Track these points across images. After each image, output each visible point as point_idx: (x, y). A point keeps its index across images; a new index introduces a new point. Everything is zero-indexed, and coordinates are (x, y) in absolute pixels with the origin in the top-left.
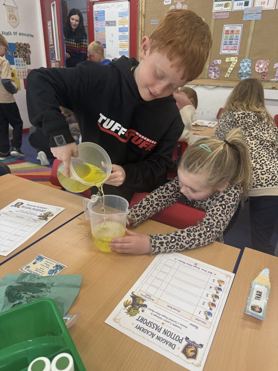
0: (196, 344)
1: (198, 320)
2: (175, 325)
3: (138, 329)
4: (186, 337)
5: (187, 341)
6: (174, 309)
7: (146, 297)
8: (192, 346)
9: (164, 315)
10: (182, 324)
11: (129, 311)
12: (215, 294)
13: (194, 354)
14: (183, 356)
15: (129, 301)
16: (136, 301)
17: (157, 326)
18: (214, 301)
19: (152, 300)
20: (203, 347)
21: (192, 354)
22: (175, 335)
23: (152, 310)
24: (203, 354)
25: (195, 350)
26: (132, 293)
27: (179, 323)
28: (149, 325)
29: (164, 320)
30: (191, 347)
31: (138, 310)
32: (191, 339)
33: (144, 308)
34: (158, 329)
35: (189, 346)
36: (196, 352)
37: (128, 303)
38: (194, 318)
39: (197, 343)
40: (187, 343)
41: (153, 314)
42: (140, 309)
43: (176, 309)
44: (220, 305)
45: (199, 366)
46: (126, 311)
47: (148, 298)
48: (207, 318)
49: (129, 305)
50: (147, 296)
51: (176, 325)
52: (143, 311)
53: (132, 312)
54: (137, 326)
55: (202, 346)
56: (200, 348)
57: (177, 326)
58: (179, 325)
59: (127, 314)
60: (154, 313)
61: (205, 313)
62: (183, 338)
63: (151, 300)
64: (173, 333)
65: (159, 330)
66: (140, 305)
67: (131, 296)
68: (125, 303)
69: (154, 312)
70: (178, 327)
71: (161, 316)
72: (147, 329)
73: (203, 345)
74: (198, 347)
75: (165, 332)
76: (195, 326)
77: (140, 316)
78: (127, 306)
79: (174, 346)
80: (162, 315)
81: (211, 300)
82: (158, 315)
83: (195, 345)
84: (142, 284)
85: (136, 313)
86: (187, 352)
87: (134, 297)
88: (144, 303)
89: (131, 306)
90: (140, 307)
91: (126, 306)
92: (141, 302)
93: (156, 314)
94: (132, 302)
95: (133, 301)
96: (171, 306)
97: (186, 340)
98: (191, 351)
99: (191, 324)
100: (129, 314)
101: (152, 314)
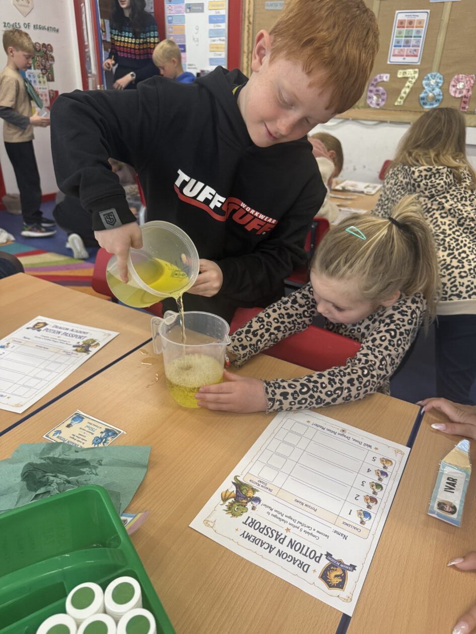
0: (343, 564)
1: (347, 525)
2: (308, 533)
3: (246, 537)
4: (327, 552)
5: (329, 560)
6: (306, 505)
7: (259, 485)
8: (336, 567)
9: (289, 516)
10: (320, 531)
11: (230, 508)
12: (375, 482)
13: (341, 580)
14: (322, 584)
15: (230, 491)
16: (241, 491)
17: (277, 534)
18: (374, 493)
19: (270, 490)
20: (355, 570)
21: (336, 581)
22: (308, 548)
23: (270, 507)
24: (355, 581)
25: (343, 575)
26: (236, 478)
27: (314, 530)
28: (263, 533)
29: (290, 524)
30: (336, 570)
31: (245, 506)
32: (335, 557)
33: (255, 504)
34: (279, 538)
35: (332, 568)
36: (344, 578)
37: (228, 494)
38: (340, 522)
39: (345, 563)
40: (329, 562)
41: (271, 514)
42: (249, 505)
43: (309, 506)
44: (384, 500)
45: (349, 601)
46: (226, 508)
47: (262, 486)
48: (362, 522)
49: (231, 498)
50: (260, 483)
51: (310, 532)
52: (253, 508)
53: (236, 510)
54: (244, 534)
55: (353, 567)
56: (350, 570)
57: (311, 534)
58: (315, 533)
59: (226, 512)
60: (271, 512)
61: (360, 514)
62: (322, 555)
63: (267, 491)
64: (304, 546)
65: (281, 541)
66: (249, 499)
67: (233, 483)
68: (224, 495)
69: (272, 510)
70: (314, 536)
71: (284, 518)
72: (262, 539)
73: (356, 566)
74: (348, 570)
75: (292, 544)
76: (342, 535)
77: (249, 517)
78: (228, 499)
79: (306, 567)
80: (286, 516)
81: (370, 492)
82: (279, 516)
83: (341, 566)
84: (252, 464)
85: (242, 512)
86: (329, 577)
87: (239, 485)
88: (255, 496)
89: (233, 499)
90: (249, 502)
91: (225, 499)
92: (250, 494)
93: (275, 513)
94: (235, 492)
95: (237, 491)
96: (301, 501)
97: (326, 558)
98: (336, 576)
99: (336, 532)
100: (231, 513)
101: (269, 513)
